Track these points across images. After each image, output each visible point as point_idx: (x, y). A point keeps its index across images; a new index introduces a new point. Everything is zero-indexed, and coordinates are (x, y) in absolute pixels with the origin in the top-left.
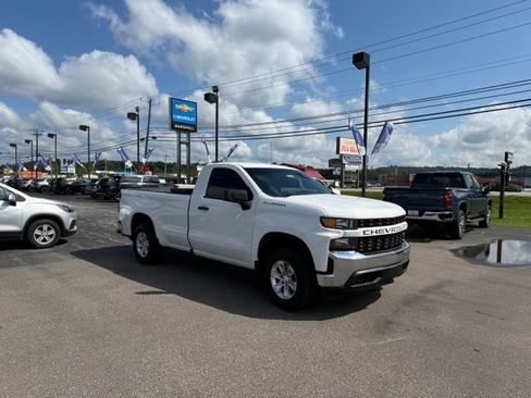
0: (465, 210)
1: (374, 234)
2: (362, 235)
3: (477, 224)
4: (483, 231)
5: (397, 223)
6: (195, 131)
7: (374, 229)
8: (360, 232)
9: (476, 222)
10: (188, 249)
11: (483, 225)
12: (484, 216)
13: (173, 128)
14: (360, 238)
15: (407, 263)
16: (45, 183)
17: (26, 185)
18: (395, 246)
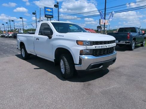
0: (135, 41)
1: (100, 48)
2: (94, 48)
3: (140, 45)
4: (141, 48)
5: (111, 43)
6: (53, 17)
7: (100, 45)
8: (93, 47)
9: (139, 45)
10: (35, 54)
11: (142, 46)
12: (142, 42)
14: (94, 49)
15: (115, 59)
16: (11, 35)
17: (6, 36)
18: (110, 53)
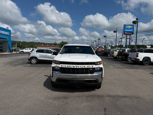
6: (133, 34)
13: (124, 34)
